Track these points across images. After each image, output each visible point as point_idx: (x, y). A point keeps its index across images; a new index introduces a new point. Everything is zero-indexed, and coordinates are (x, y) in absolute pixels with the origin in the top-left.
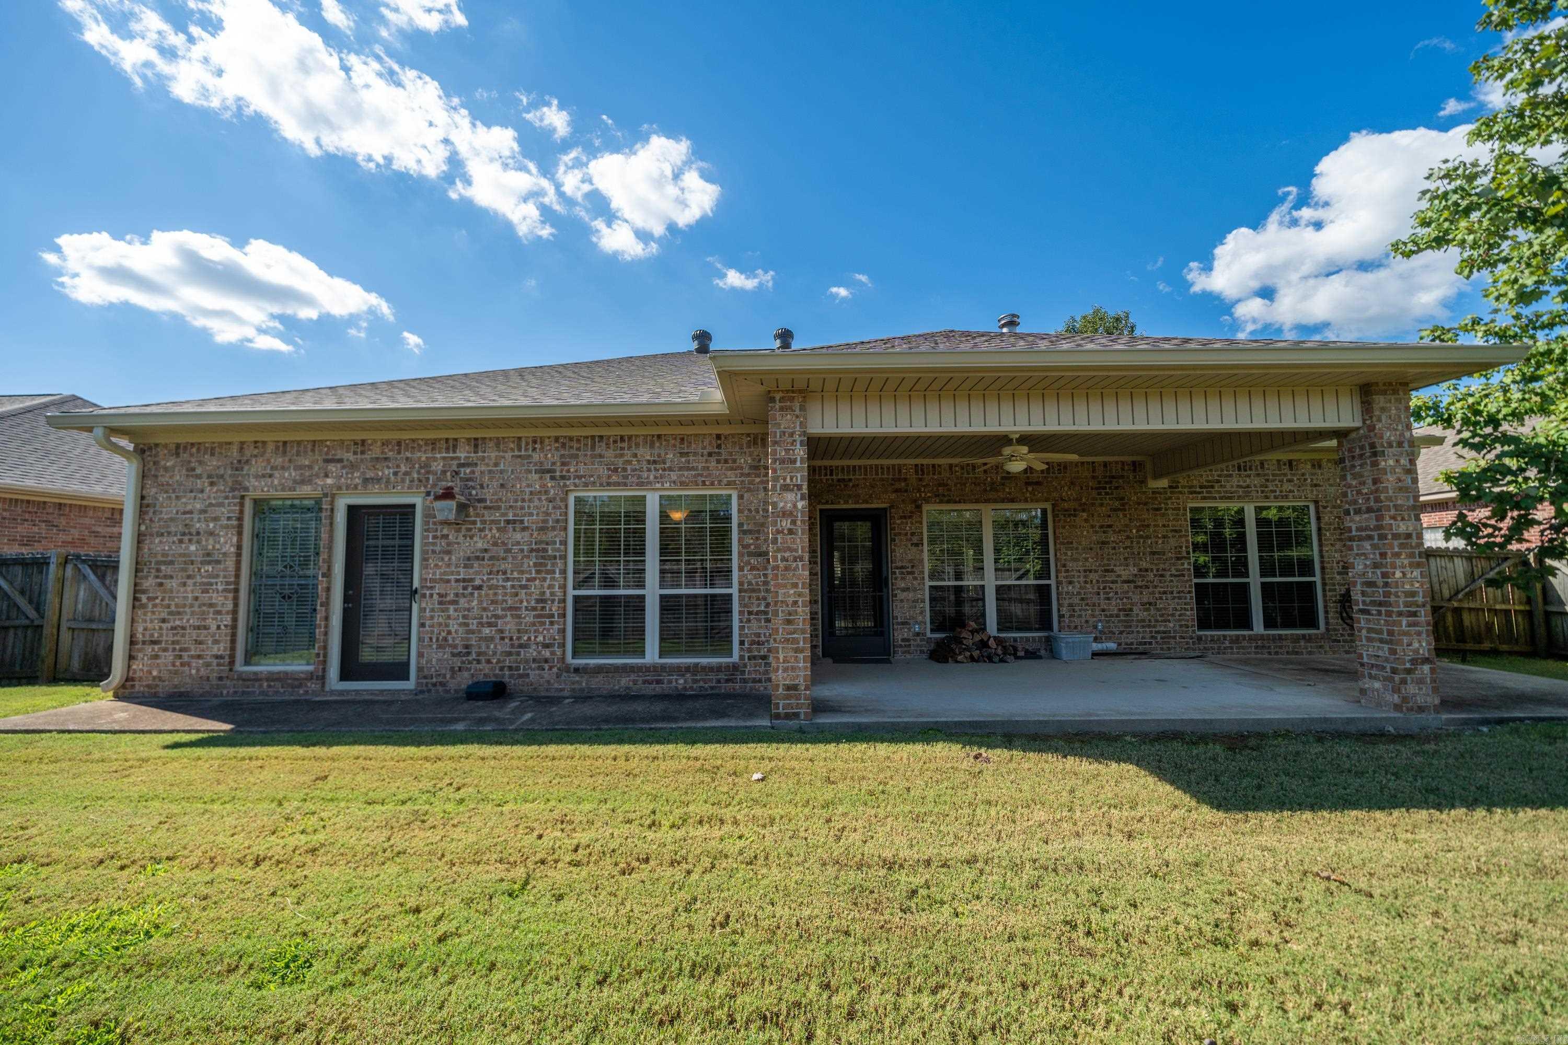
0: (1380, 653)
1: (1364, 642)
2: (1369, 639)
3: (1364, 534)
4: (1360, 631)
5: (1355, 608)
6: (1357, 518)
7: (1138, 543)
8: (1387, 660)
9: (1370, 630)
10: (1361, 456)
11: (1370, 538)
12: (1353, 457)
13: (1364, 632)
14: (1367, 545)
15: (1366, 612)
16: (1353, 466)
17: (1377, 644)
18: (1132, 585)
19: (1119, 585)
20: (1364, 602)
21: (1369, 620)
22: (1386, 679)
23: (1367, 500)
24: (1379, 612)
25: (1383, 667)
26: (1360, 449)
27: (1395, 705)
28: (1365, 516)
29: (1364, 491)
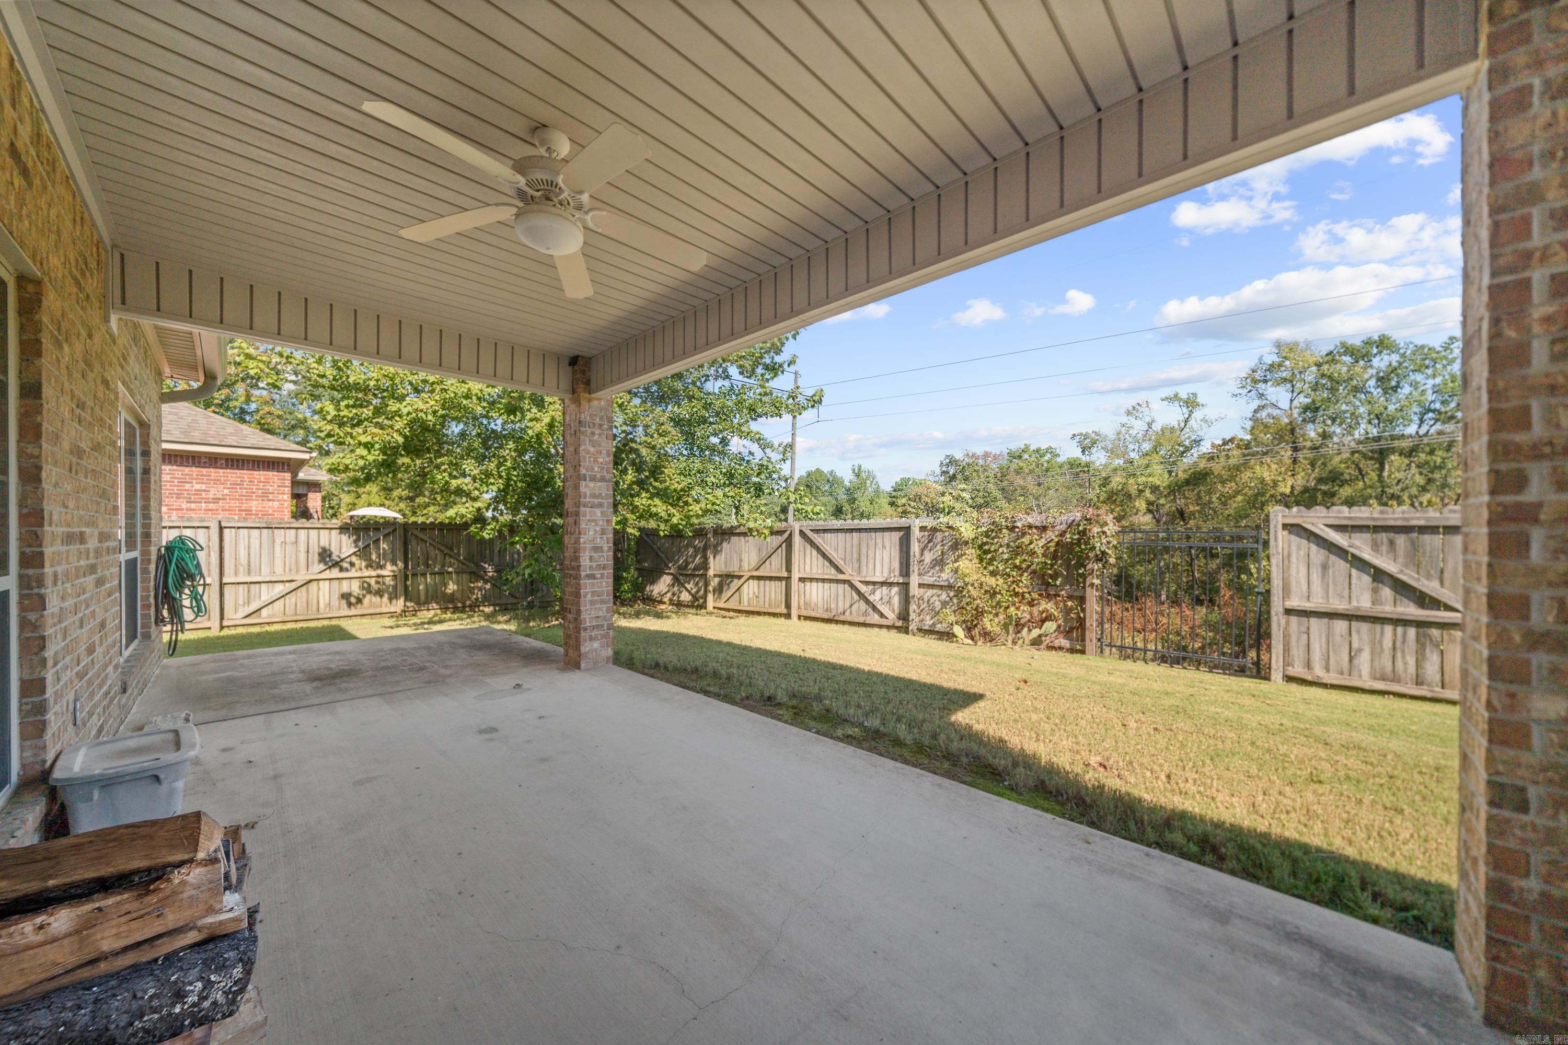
1: (588, 607)
4: (585, 596)
5: (583, 574)
6: (592, 485)
11: (600, 505)
12: (594, 424)
13: (589, 596)
14: (598, 512)
15: (591, 577)
16: (593, 434)
20: (591, 567)
21: (593, 584)
22: (603, 636)
23: (603, 469)
24: (602, 575)
25: (602, 626)
26: (601, 418)
27: (608, 658)
28: (599, 484)
29: (601, 460)
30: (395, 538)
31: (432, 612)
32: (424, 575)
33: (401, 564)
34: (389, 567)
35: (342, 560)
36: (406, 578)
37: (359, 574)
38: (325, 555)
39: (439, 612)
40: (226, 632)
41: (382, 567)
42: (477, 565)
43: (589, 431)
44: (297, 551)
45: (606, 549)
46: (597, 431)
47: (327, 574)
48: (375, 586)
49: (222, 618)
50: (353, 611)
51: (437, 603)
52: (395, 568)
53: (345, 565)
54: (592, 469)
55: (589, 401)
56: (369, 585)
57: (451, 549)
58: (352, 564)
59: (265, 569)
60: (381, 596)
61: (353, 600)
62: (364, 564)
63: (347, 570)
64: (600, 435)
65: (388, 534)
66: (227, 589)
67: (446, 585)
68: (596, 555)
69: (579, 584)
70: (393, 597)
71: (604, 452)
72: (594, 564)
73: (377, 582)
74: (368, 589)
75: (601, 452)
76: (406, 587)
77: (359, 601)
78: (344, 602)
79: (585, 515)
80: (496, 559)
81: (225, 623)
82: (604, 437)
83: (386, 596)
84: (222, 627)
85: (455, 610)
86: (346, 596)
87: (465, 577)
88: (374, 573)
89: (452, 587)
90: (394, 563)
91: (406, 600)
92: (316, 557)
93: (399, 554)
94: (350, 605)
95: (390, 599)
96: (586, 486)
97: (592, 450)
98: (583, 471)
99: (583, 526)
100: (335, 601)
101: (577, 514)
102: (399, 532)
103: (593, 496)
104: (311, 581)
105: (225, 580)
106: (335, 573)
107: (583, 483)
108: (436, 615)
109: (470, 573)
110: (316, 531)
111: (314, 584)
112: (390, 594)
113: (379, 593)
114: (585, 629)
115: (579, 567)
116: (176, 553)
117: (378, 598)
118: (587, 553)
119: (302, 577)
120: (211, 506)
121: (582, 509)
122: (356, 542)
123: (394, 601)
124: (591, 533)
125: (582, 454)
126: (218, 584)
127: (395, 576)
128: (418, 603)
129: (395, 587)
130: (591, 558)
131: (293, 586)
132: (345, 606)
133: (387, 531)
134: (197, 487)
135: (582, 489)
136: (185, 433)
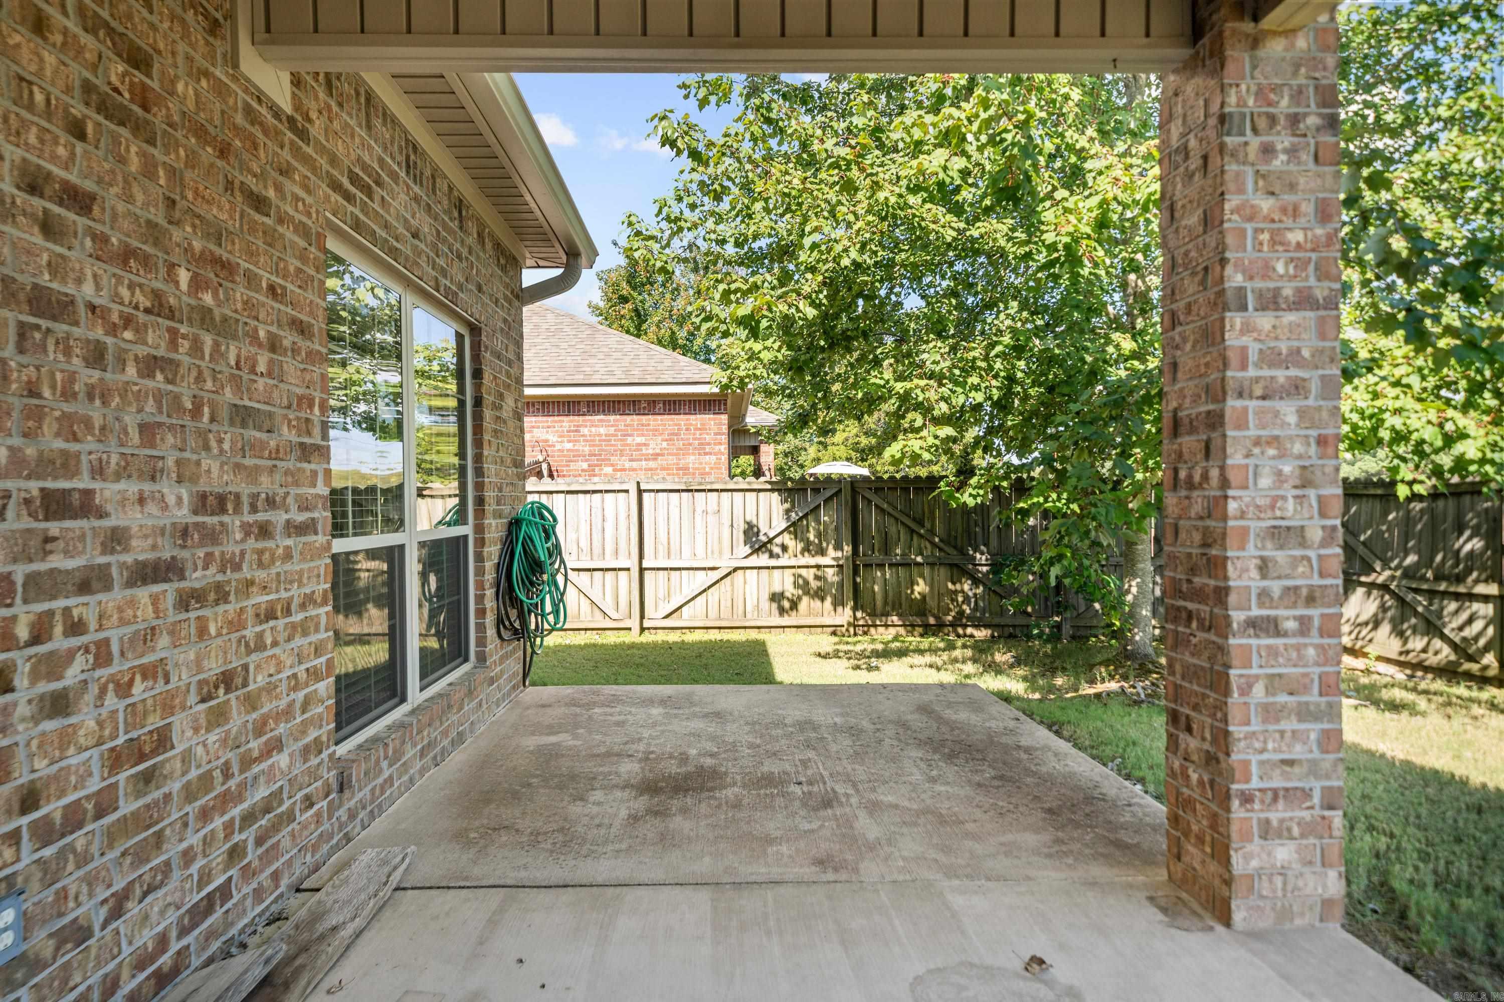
0: (1298, 751)
1: (1256, 726)
2: (1270, 713)
3: (1281, 375)
4: (1246, 691)
5: (1238, 617)
6: (1265, 321)
7: (196, 348)
8: (1314, 769)
9: (1274, 682)
10: (1295, 120)
11: (1297, 388)
12: (1272, 119)
13: (1258, 691)
14: (1288, 410)
15: (1270, 627)
16: (1268, 151)
17: (1290, 725)
18: (168, 590)
19: (113, 598)
20: (1264, 595)
21: (1273, 652)
22: (1308, 829)
23: (1301, 265)
24: (1304, 623)
25: (1307, 794)
26: (1298, 94)
27: (1327, 903)
28: (1291, 317)
29: (1295, 237)
30: (839, 504)
31: (892, 631)
32: (881, 566)
33: (848, 549)
34: (831, 552)
35: (770, 541)
36: (856, 572)
37: (793, 562)
38: (751, 531)
39: (902, 631)
40: (647, 638)
41: (822, 552)
42: (963, 553)
43: (1255, 143)
44: (720, 524)
45: (1315, 534)
46: (1283, 141)
47: (754, 561)
48: (814, 584)
49: (642, 617)
50: (786, 621)
51: (900, 615)
52: (839, 554)
53: (777, 550)
54: (1267, 270)
55: (1255, 42)
56: (806, 583)
57: (921, 524)
58: (784, 548)
59: (686, 552)
60: (823, 599)
61: (786, 604)
62: (800, 546)
63: (778, 556)
64: (1292, 152)
65: (830, 498)
66: (647, 574)
67: (912, 583)
68: (1281, 556)
69: (1222, 649)
70: (838, 603)
71: (1308, 208)
72: (1276, 587)
73: (817, 578)
74: (804, 586)
75: (1295, 212)
76: (856, 586)
77: (794, 605)
78: (774, 606)
79: (1242, 425)
80: (994, 542)
81: (646, 624)
82: (1306, 157)
83: (829, 600)
84: (642, 629)
85: (928, 630)
86: (776, 598)
87: (943, 572)
88: (812, 561)
89: (921, 588)
90: (838, 547)
91: (855, 609)
92: (742, 537)
93: (846, 533)
94: (782, 611)
95: (835, 605)
96: (1247, 329)
97: (1266, 205)
98: (1235, 279)
99: (1235, 459)
100: (765, 604)
101: (1215, 421)
102: (846, 495)
103: (1272, 358)
104: (736, 570)
105: (645, 564)
106: (763, 560)
107: (1234, 320)
108: (896, 638)
109: (951, 566)
110: (741, 494)
111: (740, 572)
112: (835, 598)
113: (819, 594)
114: (1247, 799)
115: (1221, 594)
116: (524, 528)
117: (818, 603)
118: (1251, 550)
119: (727, 564)
120: (652, 464)
121: (1233, 403)
122: (787, 512)
123: (840, 609)
124: (1265, 482)
125: (1232, 221)
126: (637, 569)
127: (840, 567)
128: (873, 614)
129: (841, 585)
130: (1264, 567)
131: (716, 575)
132: (775, 611)
133: (828, 493)
134: (639, 440)
135: (1233, 339)
136: (627, 372)
